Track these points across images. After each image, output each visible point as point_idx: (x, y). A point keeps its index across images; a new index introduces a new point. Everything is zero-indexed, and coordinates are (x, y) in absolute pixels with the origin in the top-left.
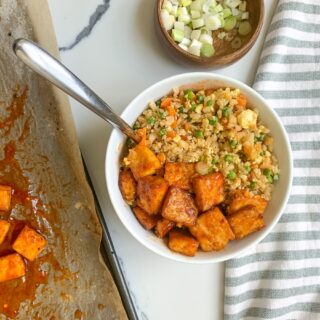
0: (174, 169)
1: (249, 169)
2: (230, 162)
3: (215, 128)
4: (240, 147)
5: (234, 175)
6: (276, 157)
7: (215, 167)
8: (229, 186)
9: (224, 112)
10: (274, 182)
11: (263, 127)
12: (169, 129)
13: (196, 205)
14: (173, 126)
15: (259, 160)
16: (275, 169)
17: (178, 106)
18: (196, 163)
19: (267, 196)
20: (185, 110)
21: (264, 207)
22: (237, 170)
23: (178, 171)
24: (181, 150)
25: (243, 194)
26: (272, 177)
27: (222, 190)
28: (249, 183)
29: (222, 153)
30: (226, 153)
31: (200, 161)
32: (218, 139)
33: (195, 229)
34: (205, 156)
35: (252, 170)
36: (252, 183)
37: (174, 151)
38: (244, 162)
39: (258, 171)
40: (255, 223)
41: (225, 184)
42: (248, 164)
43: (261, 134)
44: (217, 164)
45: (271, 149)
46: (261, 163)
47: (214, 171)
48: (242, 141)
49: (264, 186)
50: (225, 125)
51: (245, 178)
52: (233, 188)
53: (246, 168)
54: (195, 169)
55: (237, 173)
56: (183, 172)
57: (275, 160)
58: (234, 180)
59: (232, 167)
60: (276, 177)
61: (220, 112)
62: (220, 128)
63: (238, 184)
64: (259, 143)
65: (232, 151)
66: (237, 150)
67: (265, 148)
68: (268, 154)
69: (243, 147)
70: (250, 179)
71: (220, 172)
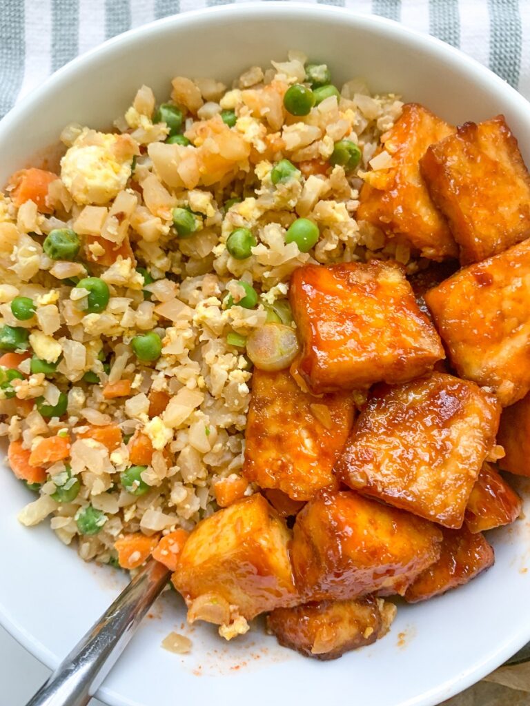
0: (269, 456)
1: (284, 165)
2: (255, 237)
3: (123, 290)
4: (200, 200)
5: (303, 225)
6: (247, 70)
7: (270, 297)
8: (343, 245)
9: (59, 255)
10: (336, 81)
11: (131, 112)
12: (120, 457)
13: (417, 380)
14: (111, 443)
15: (251, 130)
16: (289, 74)
17: (35, 422)
18: (251, 368)
19: (387, 111)
20: (53, 397)
21: (428, 120)
22: (283, 214)
23: (278, 440)
24: (203, 419)
25: (377, 193)
26: (316, 85)
27: (360, 276)
28: (338, 170)
29: (218, 264)
30: (219, 250)
31: (243, 353)
32: (169, 275)
33: (507, 387)
34: (227, 330)
35: (288, 156)
36: (335, 158)
37: (204, 445)
38: (257, 184)
39: (294, 135)
40: (492, 153)
41: (336, 263)
42: (263, 171)
43: (156, 119)
44: (259, 286)
45: (213, 89)
46: (265, 121)
47: (284, 300)
48: (180, 190)
49: (351, 117)
50: (112, 251)
51: (316, 184)
52: (351, 230)
53: (279, 177)
54: (273, 374)
55: (296, 213)
56: (283, 419)
57: (257, 74)
58: (324, 227)
59: (273, 232)
60: (318, 72)
61: (61, 270)
62: (122, 269)
63: (339, 211)
64: (191, 128)
65: (215, 229)
66: (211, 211)
67: (211, 108)
68: (231, 98)
69: (201, 188)
70: (323, 166)
71: (289, 279)
